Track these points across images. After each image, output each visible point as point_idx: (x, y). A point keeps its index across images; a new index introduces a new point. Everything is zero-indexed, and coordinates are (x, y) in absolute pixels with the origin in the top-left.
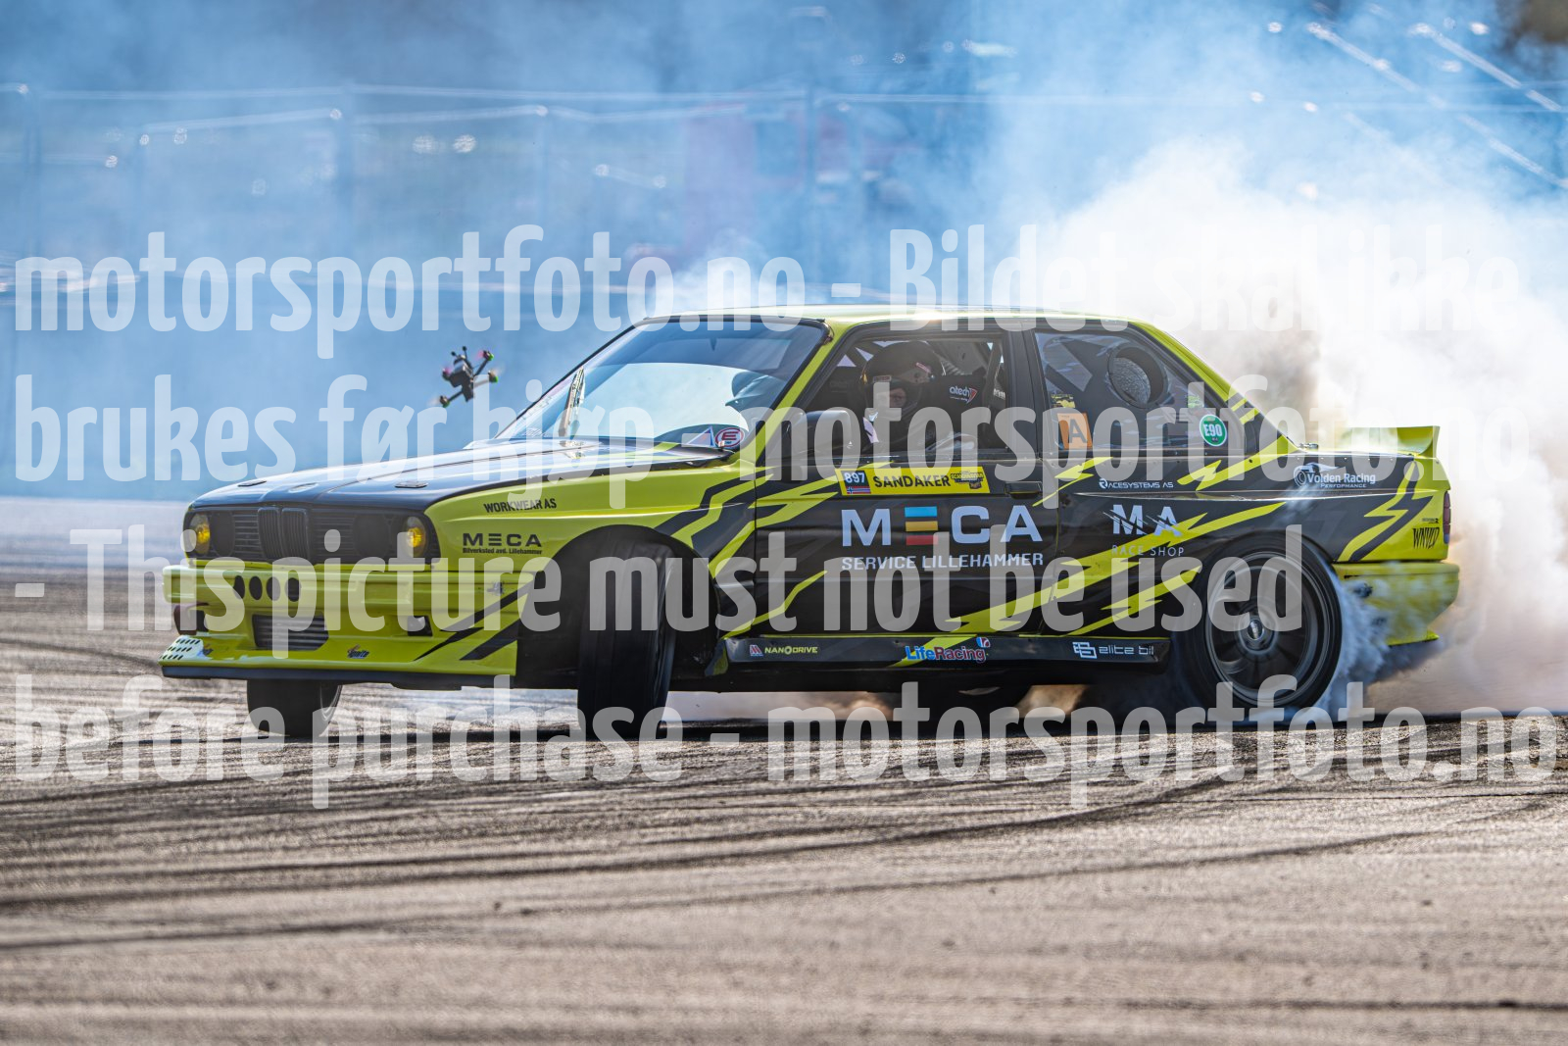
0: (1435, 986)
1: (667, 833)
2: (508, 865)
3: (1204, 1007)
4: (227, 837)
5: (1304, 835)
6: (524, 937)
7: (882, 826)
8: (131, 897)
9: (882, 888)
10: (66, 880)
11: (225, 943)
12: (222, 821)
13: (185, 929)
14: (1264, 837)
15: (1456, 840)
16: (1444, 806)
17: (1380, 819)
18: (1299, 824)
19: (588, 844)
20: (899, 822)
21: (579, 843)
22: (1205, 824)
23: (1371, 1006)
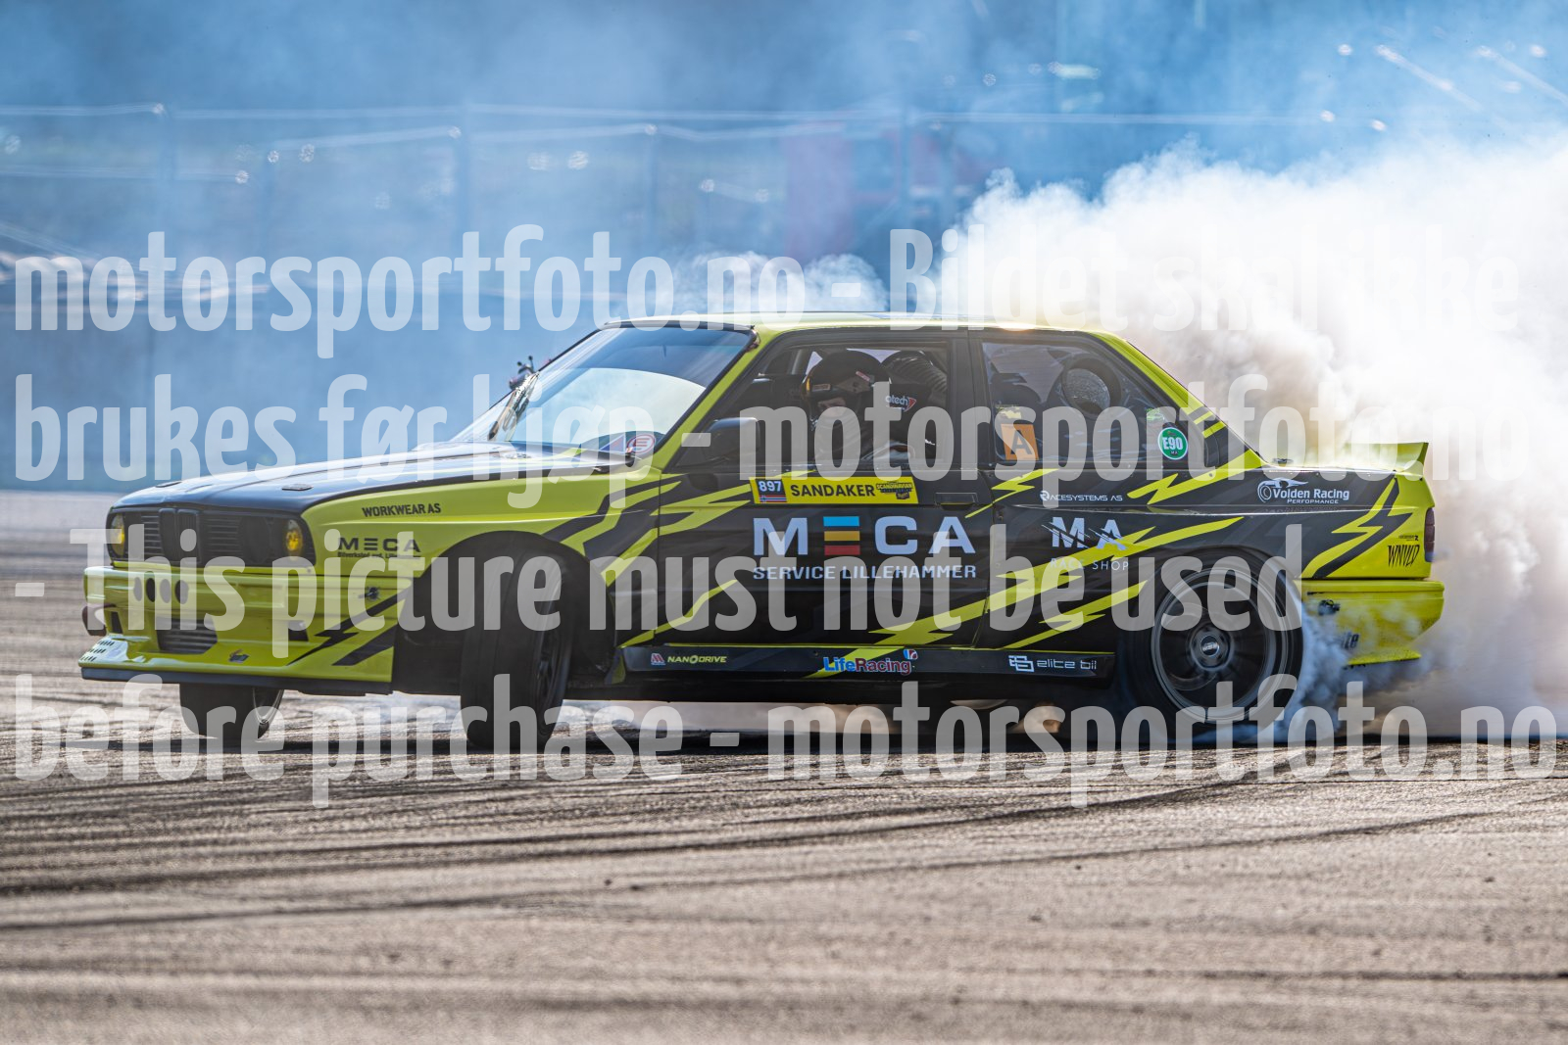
0: (1497, 959)
1: (769, 813)
2: (619, 843)
3: (1279, 977)
4: (352, 818)
5: (1373, 815)
6: (634, 912)
7: (973, 807)
8: (262, 874)
9: (973, 865)
10: (198, 857)
11: (350, 917)
12: (347, 802)
13: (312, 904)
14: (1335, 817)
15: (1517, 820)
16: (1505, 788)
17: (1446, 800)
18: (1369, 805)
19: (695, 823)
20: (990, 802)
21: (686, 823)
22: (1279, 804)
23: (1437, 977)
